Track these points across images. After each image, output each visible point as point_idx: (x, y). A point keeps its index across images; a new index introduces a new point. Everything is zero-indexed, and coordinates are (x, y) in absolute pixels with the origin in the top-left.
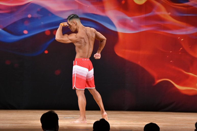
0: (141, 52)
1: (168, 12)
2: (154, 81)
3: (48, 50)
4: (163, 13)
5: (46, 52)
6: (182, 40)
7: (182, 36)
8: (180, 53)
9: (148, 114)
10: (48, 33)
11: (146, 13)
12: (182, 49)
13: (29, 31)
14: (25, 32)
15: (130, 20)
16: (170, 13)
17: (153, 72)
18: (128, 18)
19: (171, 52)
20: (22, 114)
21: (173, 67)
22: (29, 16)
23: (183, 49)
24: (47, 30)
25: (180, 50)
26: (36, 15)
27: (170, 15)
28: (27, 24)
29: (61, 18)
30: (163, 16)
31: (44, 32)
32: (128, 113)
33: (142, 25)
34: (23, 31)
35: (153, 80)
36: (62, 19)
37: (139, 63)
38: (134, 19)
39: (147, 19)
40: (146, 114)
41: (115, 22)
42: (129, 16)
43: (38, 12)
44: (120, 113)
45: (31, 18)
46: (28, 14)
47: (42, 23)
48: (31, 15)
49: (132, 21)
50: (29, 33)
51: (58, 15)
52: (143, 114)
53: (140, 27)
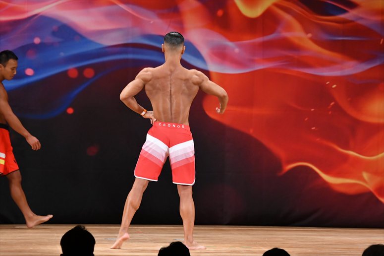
0: (255, 111)
1: (307, 32)
2: (280, 167)
3: (73, 108)
4: (298, 34)
5: (70, 111)
6: (334, 86)
7: (335, 79)
8: (330, 113)
9: (269, 232)
10: (74, 74)
11: (264, 34)
12: (333, 105)
13: (36, 71)
14: (29, 72)
15: (233, 47)
16: (310, 35)
17: (278, 150)
18: (230, 44)
19: (312, 110)
20: (23, 233)
21: (318, 139)
22: (37, 41)
23: (336, 105)
24: (71, 67)
25: (330, 107)
26: (49, 39)
27: (311, 39)
28: (32, 57)
29: (99, 44)
30: (296, 41)
31: (66, 72)
32: (230, 230)
33: (256, 58)
34: (24, 70)
35: (278, 164)
36: (100, 47)
37: (251, 131)
38: (240, 46)
39: (265, 45)
40: (266, 232)
41: (204, 51)
42: (231, 40)
43: (54, 34)
44: (214, 230)
45: (41, 44)
46: (34, 38)
47: (62, 54)
48: (41, 38)
49: (237, 50)
50: (36, 74)
51: (92, 39)
52: (260, 232)
53: (253, 61)
